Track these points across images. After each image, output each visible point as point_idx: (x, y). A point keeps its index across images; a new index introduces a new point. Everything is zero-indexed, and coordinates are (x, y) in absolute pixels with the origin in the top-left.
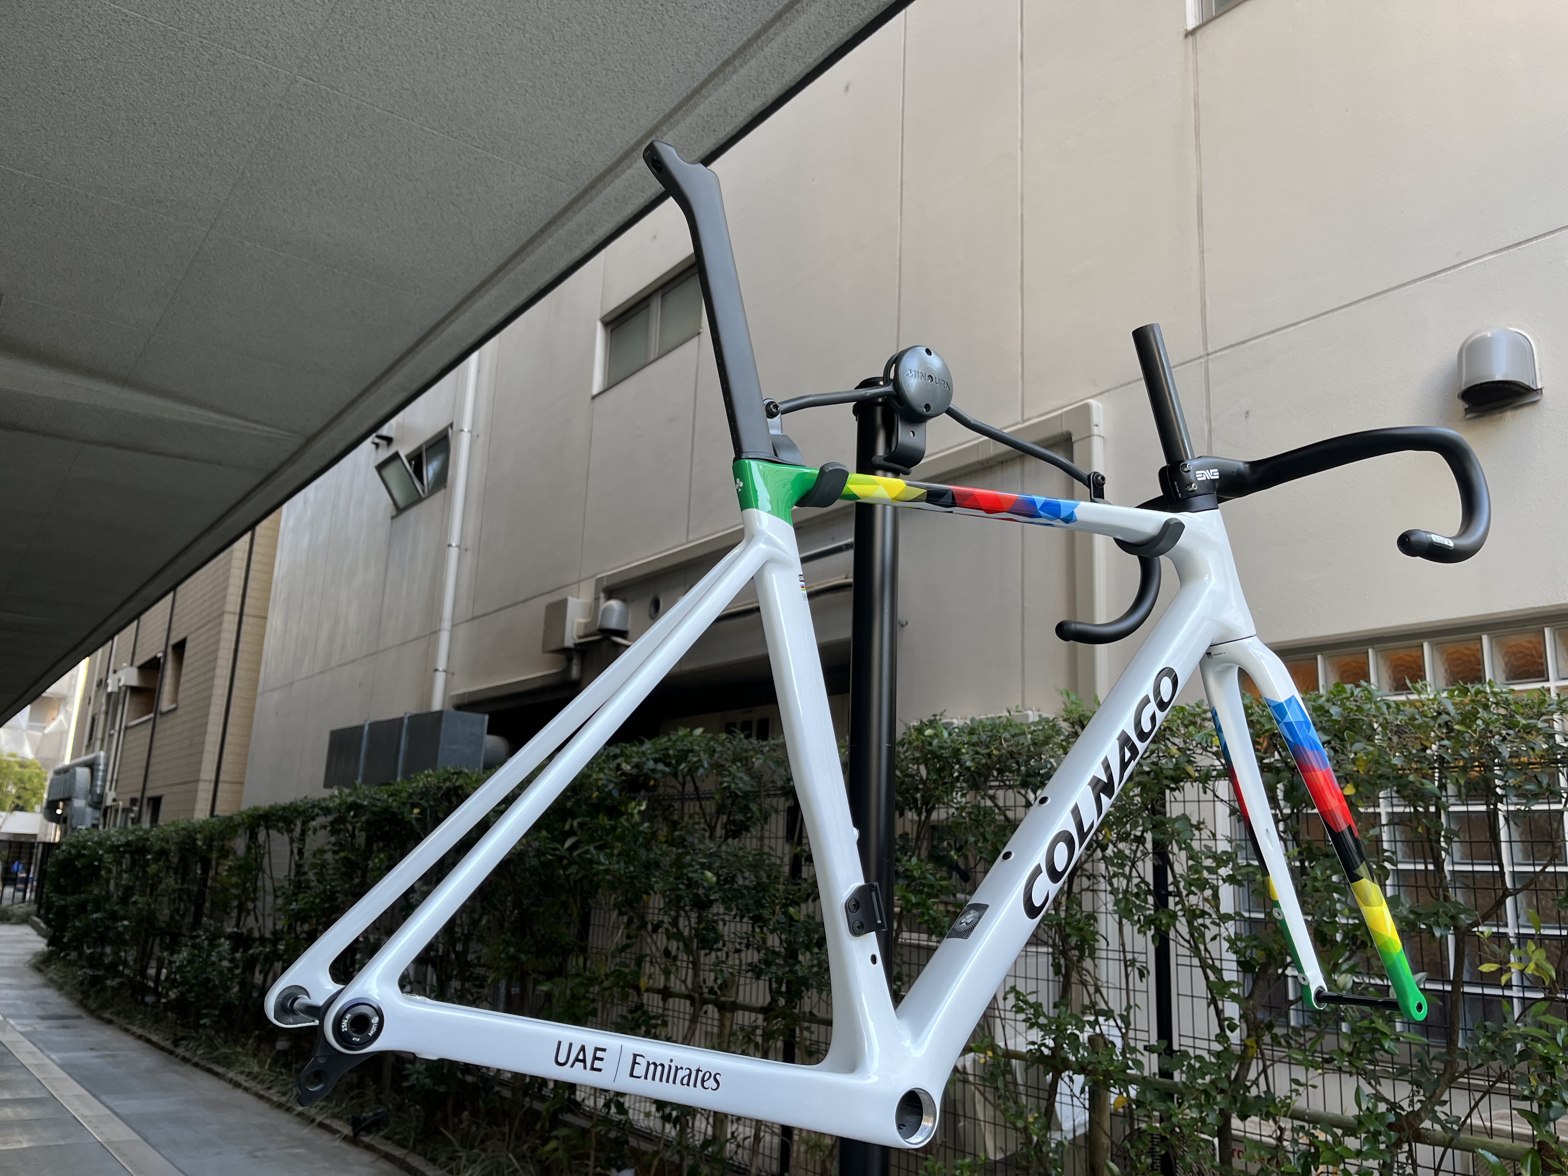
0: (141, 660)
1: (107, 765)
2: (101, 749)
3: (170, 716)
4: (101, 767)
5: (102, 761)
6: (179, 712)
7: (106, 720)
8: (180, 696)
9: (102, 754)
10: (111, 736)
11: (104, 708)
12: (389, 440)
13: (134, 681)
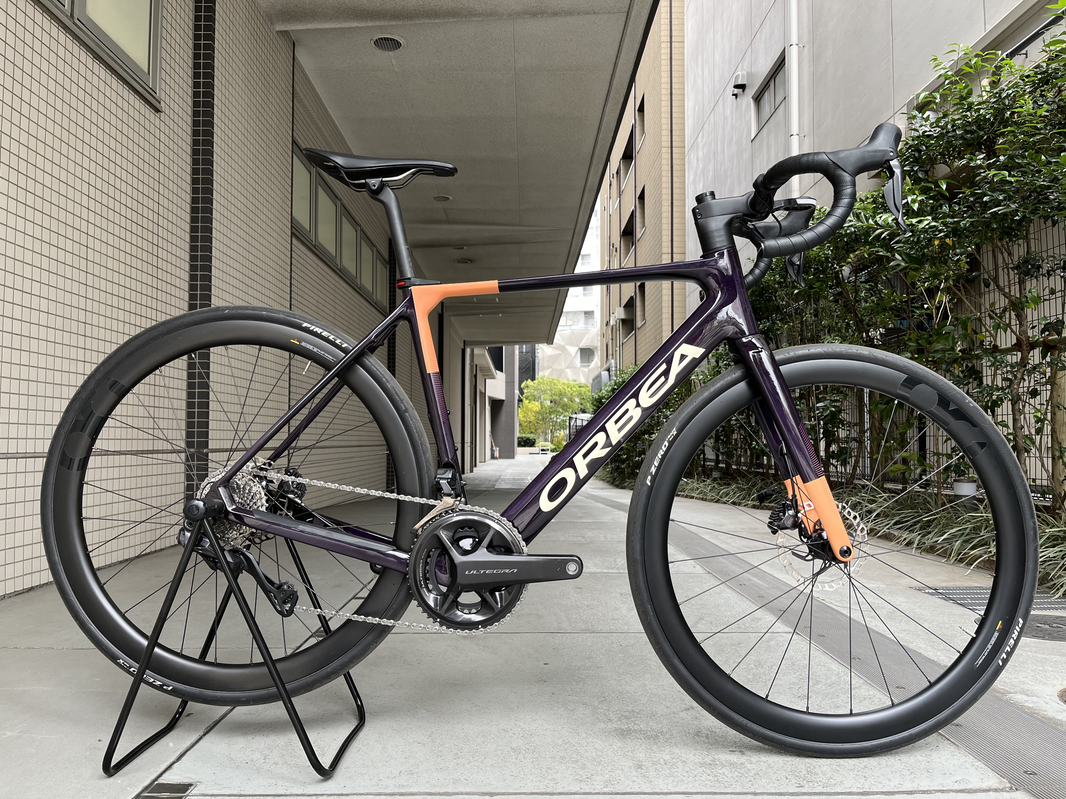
0: (624, 301)
1: (616, 367)
2: (613, 358)
3: (643, 328)
4: (614, 369)
5: (613, 365)
6: (647, 324)
7: (613, 343)
8: (646, 315)
9: (613, 361)
10: (616, 351)
11: (610, 337)
12: (742, 87)
13: (623, 316)
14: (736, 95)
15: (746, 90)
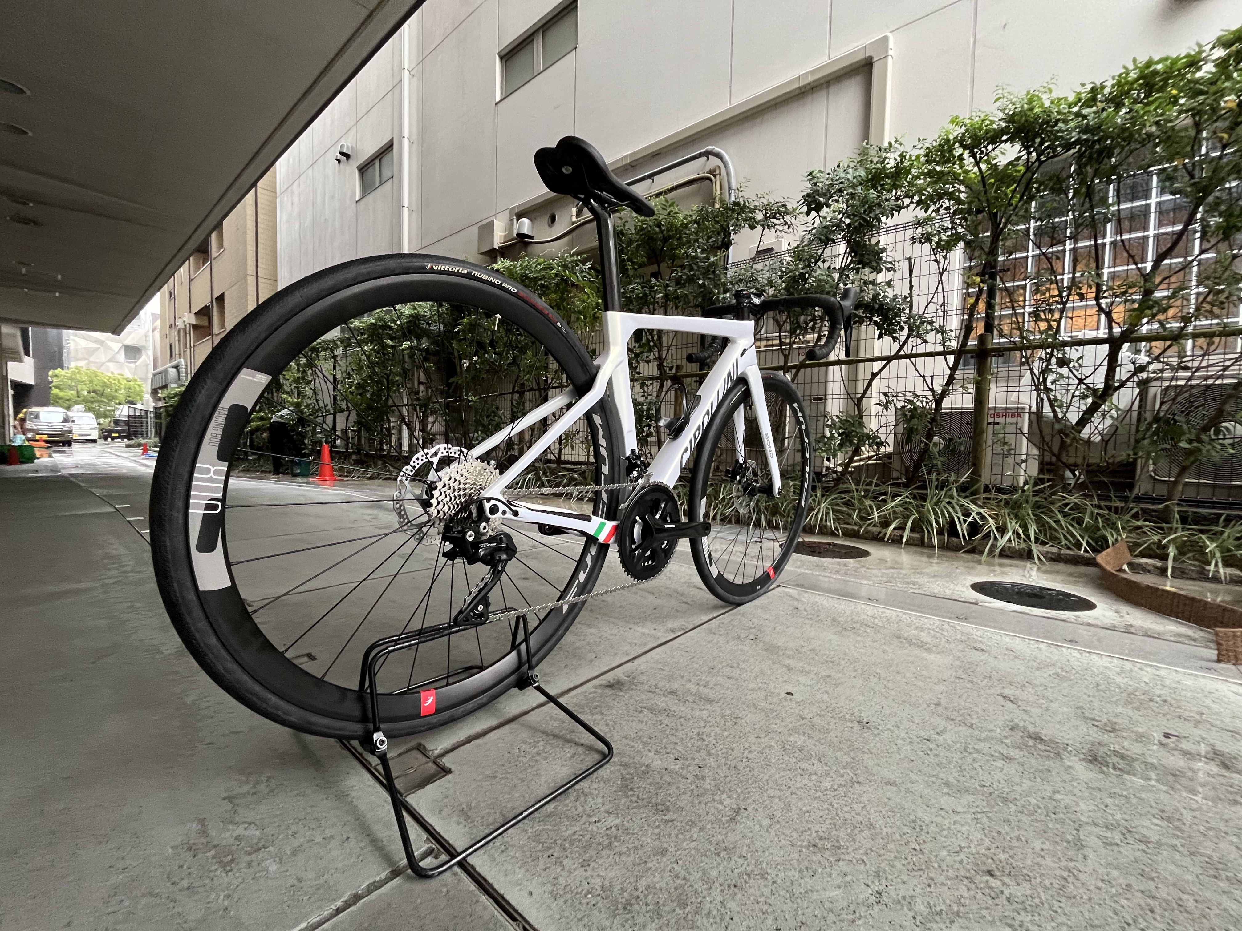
0: (195, 310)
1: (186, 365)
2: (180, 358)
4: (184, 367)
5: (183, 364)
7: (179, 344)
8: (227, 324)
9: (182, 360)
10: (185, 350)
11: (176, 338)
12: (347, 156)
13: (194, 321)
14: (339, 161)
15: (351, 161)
